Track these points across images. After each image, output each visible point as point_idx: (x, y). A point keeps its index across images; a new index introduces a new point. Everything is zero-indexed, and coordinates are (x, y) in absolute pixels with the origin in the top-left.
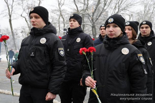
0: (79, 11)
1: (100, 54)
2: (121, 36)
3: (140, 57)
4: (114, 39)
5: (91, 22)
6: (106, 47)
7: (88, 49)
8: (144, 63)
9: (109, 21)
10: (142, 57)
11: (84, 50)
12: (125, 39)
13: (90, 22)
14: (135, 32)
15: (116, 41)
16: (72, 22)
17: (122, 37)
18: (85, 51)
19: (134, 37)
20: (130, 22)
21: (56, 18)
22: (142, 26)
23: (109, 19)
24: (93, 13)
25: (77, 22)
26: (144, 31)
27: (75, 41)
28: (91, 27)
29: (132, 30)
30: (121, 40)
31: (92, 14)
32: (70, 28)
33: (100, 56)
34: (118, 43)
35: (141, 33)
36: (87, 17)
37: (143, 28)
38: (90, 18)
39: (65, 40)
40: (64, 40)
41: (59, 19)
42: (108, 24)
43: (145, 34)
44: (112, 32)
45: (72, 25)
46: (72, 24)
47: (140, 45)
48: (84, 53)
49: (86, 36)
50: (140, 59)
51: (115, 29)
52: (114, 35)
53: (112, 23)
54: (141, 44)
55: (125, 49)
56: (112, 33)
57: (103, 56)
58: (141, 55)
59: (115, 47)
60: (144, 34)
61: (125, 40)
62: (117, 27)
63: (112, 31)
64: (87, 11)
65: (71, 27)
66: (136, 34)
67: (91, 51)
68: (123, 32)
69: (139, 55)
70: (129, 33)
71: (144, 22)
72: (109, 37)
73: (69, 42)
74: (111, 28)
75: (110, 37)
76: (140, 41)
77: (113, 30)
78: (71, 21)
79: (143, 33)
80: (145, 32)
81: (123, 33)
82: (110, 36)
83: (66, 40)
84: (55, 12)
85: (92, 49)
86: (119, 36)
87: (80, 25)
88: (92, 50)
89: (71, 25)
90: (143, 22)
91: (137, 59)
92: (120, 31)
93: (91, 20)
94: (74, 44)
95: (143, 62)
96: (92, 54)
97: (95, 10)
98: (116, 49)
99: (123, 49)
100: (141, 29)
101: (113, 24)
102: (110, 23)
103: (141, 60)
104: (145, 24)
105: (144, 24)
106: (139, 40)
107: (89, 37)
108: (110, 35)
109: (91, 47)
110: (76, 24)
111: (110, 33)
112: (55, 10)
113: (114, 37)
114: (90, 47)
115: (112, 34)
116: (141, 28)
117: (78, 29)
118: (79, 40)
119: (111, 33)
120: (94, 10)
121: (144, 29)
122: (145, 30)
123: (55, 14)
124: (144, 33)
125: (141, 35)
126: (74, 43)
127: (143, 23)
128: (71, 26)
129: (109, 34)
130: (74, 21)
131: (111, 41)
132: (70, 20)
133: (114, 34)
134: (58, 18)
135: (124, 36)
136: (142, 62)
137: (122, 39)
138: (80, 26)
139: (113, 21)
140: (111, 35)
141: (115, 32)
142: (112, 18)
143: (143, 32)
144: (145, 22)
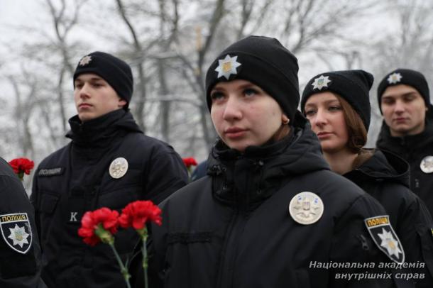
0: (144, 46)
1: (193, 232)
2: (280, 137)
3: (379, 230)
4: (250, 151)
5: (195, 91)
6: (219, 192)
7: (124, 216)
8: (400, 261)
9: (221, 71)
10: (387, 229)
11: (101, 221)
12: (302, 149)
13: (189, 89)
14: (356, 120)
15: (261, 163)
16: (86, 89)
17: (288, 142)
18: (109, 225)
19: (355, 139)
20: (332, 76)
21: (47, 81)
22: (389, 93)
23: (220, 61)
24: (202, 53)
25: (108, 90)
26: (399, 113)
27: (102, 176)
28: (197, 110)
29: (340, 108)
30: (283, 158)
31: (195, 57)
32: (80, 116)
33: (193, 243)
34: (270, 171)
35: (389, 123)
36: (177, 69)
37: (391, 101)
38: (189, 73)
39: (58, 170)
40: (52, 172)
41: (61, 82)
42: (218, 86)
43: (405, 127)
44: (236, 119)
45: (89, 101)
46: (84, 97)
47: (383, 175)
48: (105, 236)
49: (154, 148)
50: (380, 241)
51: (252, 108)
52: (248, 133)
53: (233, 78)
54: (389, 167)
55: (307, 200)
56: (240, 125)
57: (203, 242)
58: (385, 221)
59: (259, 193)
60: (399, 127)
61: (301, 154)
62: (257, 97)
63: (239, 114)
64: (174, 45)
65: (84, 110)
66: (363, 127)
67: (136, 225)
68: (288, 117)
69: (373, 222)
70: (329, 122)
71: (392, 74)
72: (228, 148)
73: (77, 182)
74: (232, 105)
75: (232, 145)
76: (384, 157)
77: (243, 112)
78: (81, 86)
79: (395, 122)
80: (405, 115)
81: (290, 124)
82: (233, 139)
83: (62, 174)
84: (41, 54)
85: (142, 210)
86: (272, 139)
87: (123, 103)
88: (140, 216)
89: (80, 101)
90: (388, 77)
91: (364, 244)
92: (274, 114)
93: (193, 80)
94: (97, 188)
95: (393, 256)
96: (145, 239)
97: (209, 39)
98: (263, 199)
99: (296, 197)
100: (385, 107)
101: (242, 83)
102: (223, 79)
103: (383, 244)
104: (398, 84)
105: (393, 85)
106: (380, 153)
107: (168, 150)
108: (229, 135)
109: (135, 204)
110: (105, 99)
111: (227, 126)
112: (40, 46)
113: (249, 142)
114: (130, 205)
115: (240, 130)
116: (383, 100)
117: (117, 120)
118: (119, 167)
119: (232, 127)
120: (203, 41)
121: (399, 106)
122: (403, 110)
123: (41, 65)
124: (401, 121)
125: (389, 132)
126: (99, 184)
127: (391, 80)
128: (83, 107)
129: (225, 133)
130: (95, 84)
131: (238, 163)
132: (77, 83)
133: (247, 130)
134: (55, 79)
135: (300, 134)
136: (391, 252)
137: (289, 150)
138: (126, 108)
139: (237, 69)
140: (236, 134)
141: (254, 122)
142: (232, 55)
143: (395, 117)
144: (398, 77)
